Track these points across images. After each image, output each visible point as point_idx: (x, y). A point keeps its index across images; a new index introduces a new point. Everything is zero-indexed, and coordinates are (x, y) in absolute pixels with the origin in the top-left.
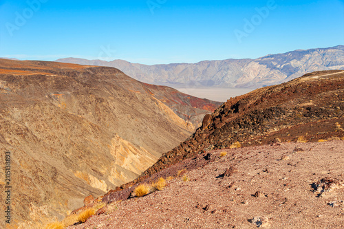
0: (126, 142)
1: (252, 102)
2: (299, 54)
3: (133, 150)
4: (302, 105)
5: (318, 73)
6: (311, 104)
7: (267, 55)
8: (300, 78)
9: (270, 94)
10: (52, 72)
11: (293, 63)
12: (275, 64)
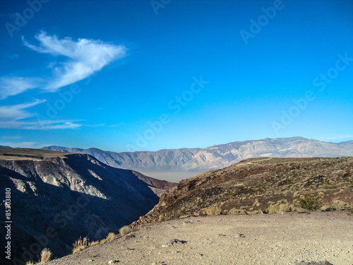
0: (98, 217)
1: (199, 183)
2: (237, 145)
3: (103, 223)
4: (235, 185)
5: (251, 159)
6: (241, 184)
7: (213, 145)
8: (237, 164)
9: (213, 177)
10: (37, 157)
11: (234, 151)
12: (219, 152)
